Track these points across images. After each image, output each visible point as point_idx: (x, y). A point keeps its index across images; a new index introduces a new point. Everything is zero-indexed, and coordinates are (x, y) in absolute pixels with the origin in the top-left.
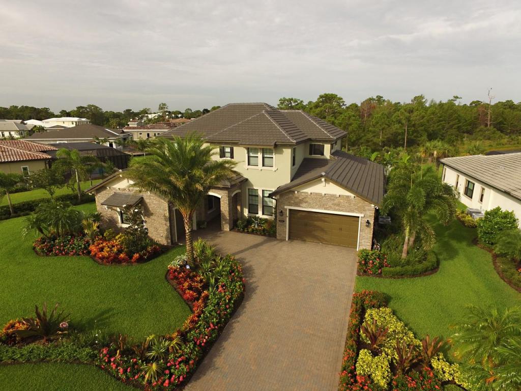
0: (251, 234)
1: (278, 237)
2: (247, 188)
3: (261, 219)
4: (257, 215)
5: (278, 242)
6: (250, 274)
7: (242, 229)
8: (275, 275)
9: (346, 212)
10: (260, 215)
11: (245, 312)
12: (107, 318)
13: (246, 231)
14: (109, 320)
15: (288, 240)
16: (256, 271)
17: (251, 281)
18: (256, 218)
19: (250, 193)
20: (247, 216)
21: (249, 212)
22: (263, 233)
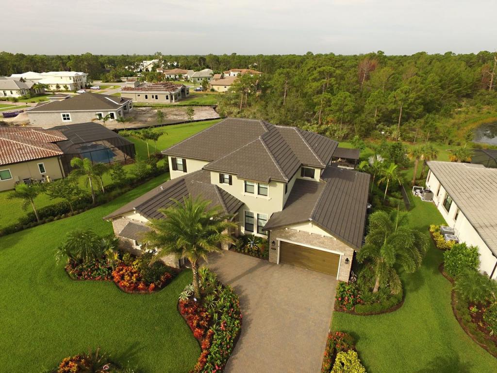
0: (247, 255)
1: (270, 260)
2: (244, 211)
3: (256, 237)
4: (253, 234)
5: (270, 266)
6: (246, 305)
7: (239, 250)
8: (267, 306)
9: (330, 249)
10: (255, 233)
11: (242, 348)
12: (135, 353)
13: (243, 251)
14: (137, 355)
15: (279, 263)
16: (251, 302)
17: (247, 313)
18: (252, 237)
19: (247, 215)
20: (243, 233)
21: (246, 230)
22: (257, 255)
